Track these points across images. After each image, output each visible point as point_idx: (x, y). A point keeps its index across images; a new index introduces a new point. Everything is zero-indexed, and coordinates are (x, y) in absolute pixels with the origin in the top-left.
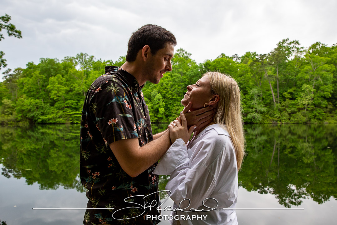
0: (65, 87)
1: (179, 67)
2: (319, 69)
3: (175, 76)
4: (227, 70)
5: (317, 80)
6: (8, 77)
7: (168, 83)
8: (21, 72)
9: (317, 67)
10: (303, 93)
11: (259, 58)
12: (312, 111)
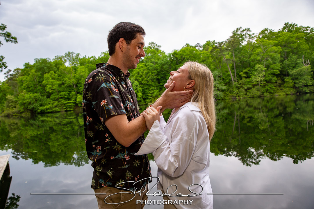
0: (58, 81)
1: (151, 58)
2: (268, 51)
3: (148, 65)
5: (267, 60)
6: (9, 76)
7: (143, 71)
8: (20, 72)
9: (267, 49)
10: (256, 72)
11: (218, 45)
12: (264, 86)
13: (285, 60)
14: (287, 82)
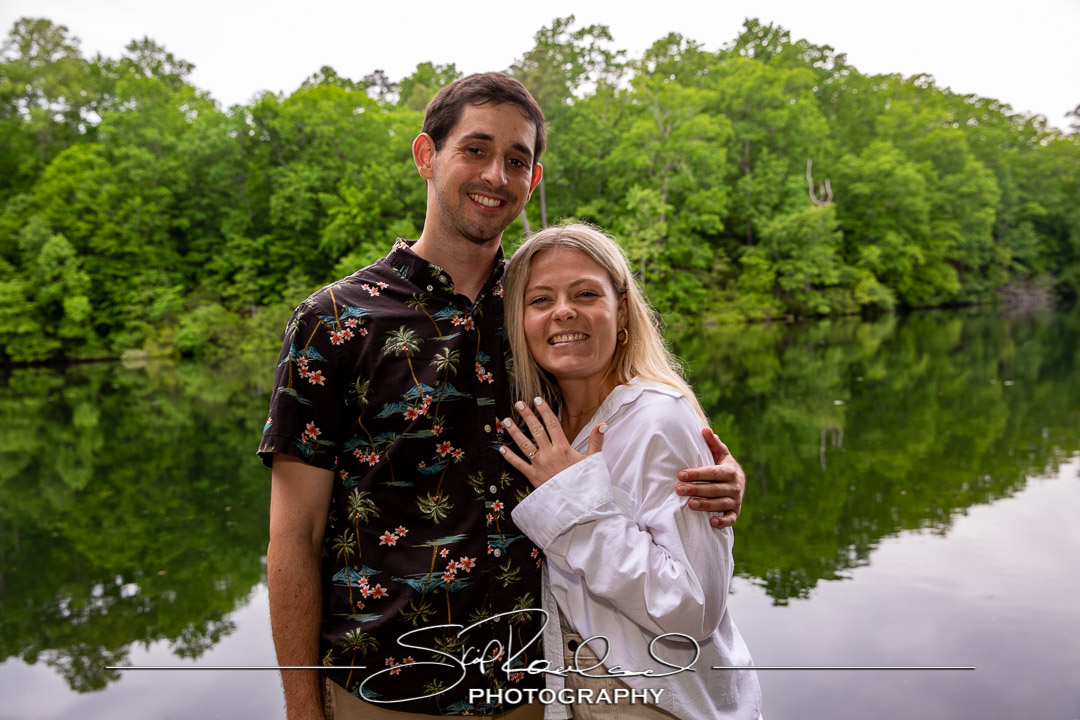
1: (142, 121)
3: (126, 157)
4: (348, 133)
5: (675, 171)
9: (676, 125)
10: (631, 220)
12: (664, 281)
13: (742, 173)
14: (751, 267)
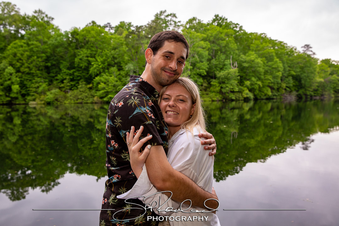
1: (37, 34)
4: (99, 41)
5: (193, 57)
7: (23, 53)
9: (194, 43)
13: (212, 58)
14: (214, 85)
